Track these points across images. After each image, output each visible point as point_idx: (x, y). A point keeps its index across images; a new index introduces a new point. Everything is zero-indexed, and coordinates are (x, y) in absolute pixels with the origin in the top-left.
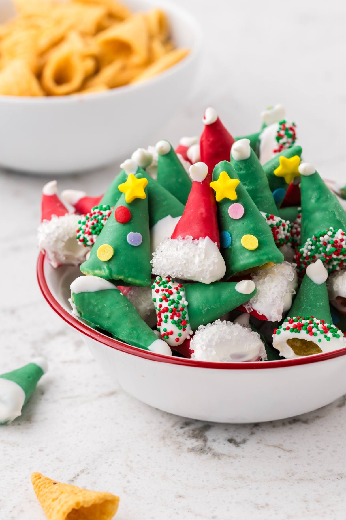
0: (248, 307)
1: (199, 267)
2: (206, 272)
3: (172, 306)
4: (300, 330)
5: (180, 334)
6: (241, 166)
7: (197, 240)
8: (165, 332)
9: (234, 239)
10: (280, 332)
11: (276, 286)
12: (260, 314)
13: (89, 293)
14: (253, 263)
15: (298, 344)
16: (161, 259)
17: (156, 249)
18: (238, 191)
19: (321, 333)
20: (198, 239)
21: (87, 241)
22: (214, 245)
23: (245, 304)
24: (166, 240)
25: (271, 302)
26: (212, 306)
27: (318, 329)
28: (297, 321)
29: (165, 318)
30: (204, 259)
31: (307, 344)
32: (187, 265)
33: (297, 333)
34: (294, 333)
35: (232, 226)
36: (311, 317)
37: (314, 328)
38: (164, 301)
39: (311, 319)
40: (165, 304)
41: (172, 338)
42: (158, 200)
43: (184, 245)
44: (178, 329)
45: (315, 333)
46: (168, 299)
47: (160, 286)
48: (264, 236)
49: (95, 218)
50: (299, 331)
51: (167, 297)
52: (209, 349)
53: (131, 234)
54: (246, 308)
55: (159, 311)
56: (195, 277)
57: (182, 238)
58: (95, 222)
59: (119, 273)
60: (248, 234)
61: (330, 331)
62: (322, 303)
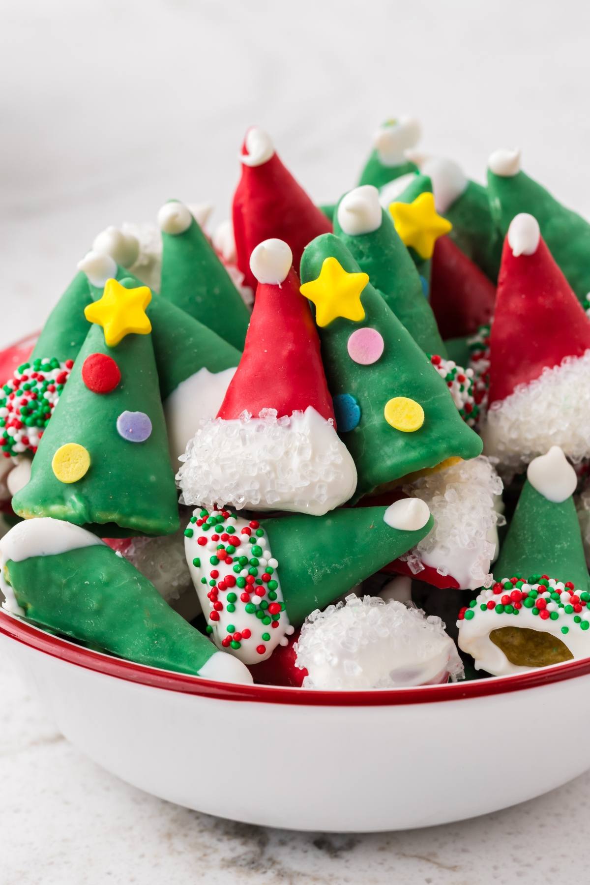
0: (413, 561)
1: (303, 477)
2: (321, 487)
3: (244, 573)
4: (520, 607)
5: (267, 634)
6: (361, 247)
7: (287, 416)
8: (232, 635)
9: (365, 411)
10: (472, 615)
11: (473, 508)
12: (444, 574)
13: (48, 558)
14: (415, 462)
15: (517, 641)
16: (205, 467)
17: (186, 445)
18: (367, 301)
19: (568, 612)
20: (290, 415)
21: (15, 443)
22: (328, 425)
23: (405, 556)
24: (210, 422)
25: (468, 544)
26: (334, 565)
27: (559, 602)
28: (512, 588)
29: (229, 600)
30: (313, 458)
31: (536, 640)
32: (273, 475)
33: (512, 616)
34: (504, 615)
35: (359, 380)
36: (542, 577)
37: (550, 602)
38: (222, 564)
39: (542, 581)
40: (225, 570)
41: (249, 646)
42: (173, 335)
43: (258, 430)
44: (262, 624)
45: (552, 612)
46: (233, 556)
47: (207, 528)
48: (434, 399)
49: (28, 389)
50: (516, 611)
51: (228, 553)
52: (346, 662)
53: (126, 415)
54: (409, 564)
55: (212, 587)
56: (291, 502)
57: (251, 415)
58: (29, 399)
59: (108, 508)
60: (398, 396)
61: (588, 607)
62: (566, 545)
